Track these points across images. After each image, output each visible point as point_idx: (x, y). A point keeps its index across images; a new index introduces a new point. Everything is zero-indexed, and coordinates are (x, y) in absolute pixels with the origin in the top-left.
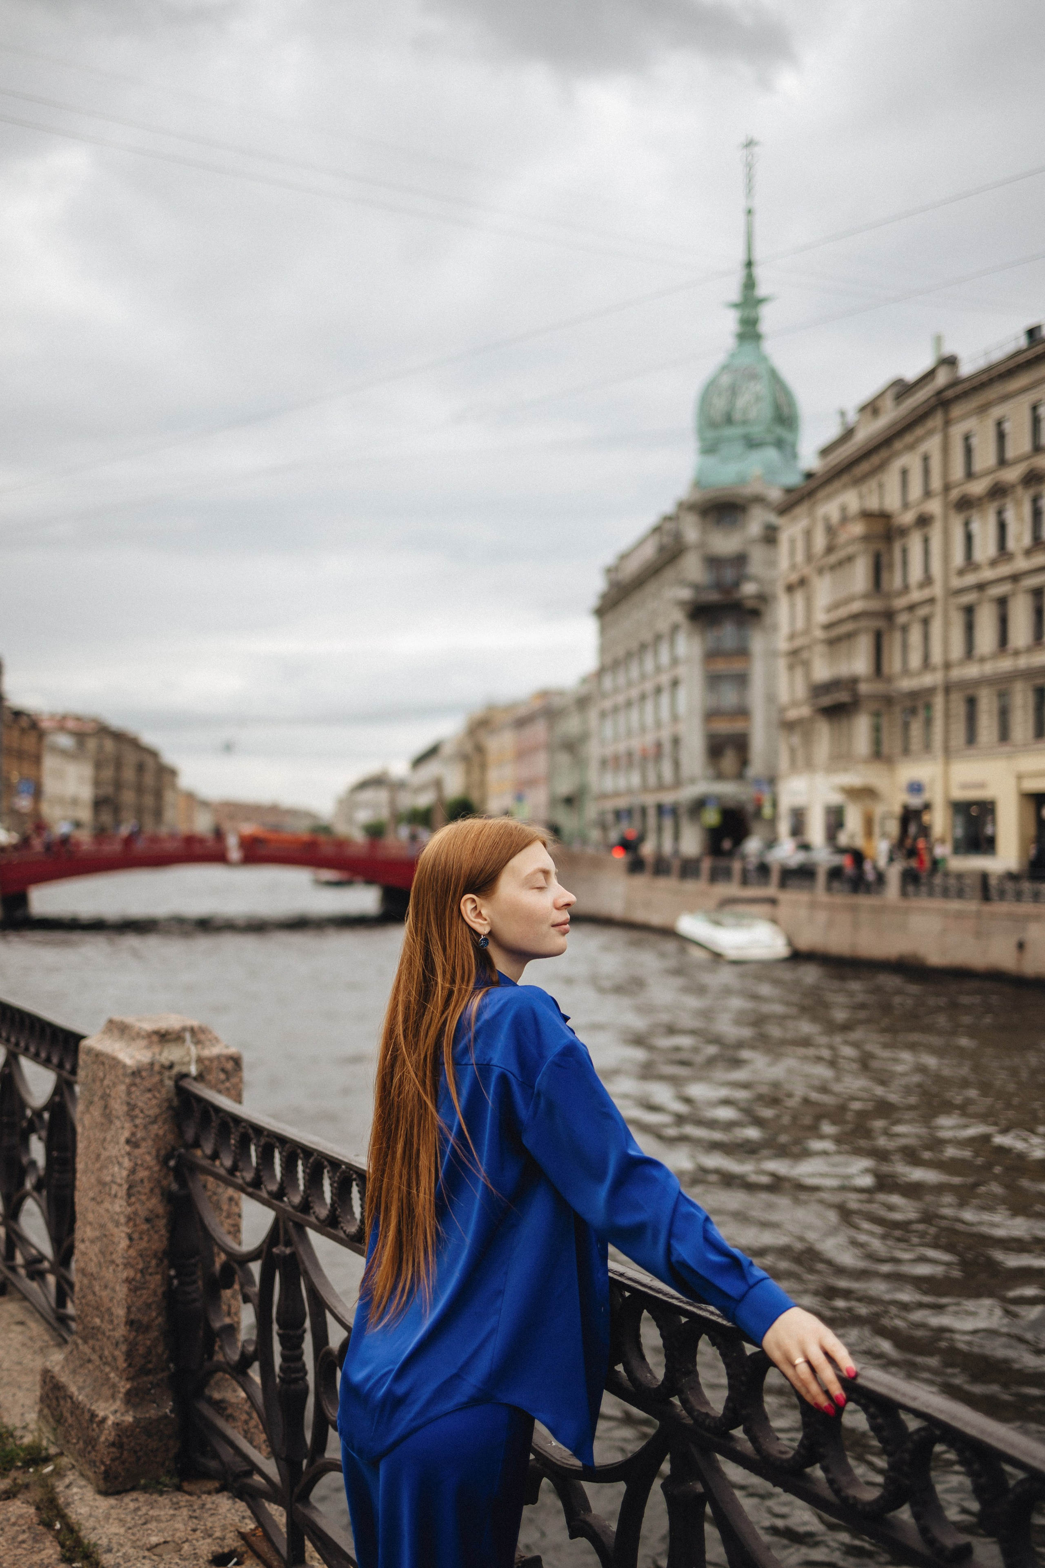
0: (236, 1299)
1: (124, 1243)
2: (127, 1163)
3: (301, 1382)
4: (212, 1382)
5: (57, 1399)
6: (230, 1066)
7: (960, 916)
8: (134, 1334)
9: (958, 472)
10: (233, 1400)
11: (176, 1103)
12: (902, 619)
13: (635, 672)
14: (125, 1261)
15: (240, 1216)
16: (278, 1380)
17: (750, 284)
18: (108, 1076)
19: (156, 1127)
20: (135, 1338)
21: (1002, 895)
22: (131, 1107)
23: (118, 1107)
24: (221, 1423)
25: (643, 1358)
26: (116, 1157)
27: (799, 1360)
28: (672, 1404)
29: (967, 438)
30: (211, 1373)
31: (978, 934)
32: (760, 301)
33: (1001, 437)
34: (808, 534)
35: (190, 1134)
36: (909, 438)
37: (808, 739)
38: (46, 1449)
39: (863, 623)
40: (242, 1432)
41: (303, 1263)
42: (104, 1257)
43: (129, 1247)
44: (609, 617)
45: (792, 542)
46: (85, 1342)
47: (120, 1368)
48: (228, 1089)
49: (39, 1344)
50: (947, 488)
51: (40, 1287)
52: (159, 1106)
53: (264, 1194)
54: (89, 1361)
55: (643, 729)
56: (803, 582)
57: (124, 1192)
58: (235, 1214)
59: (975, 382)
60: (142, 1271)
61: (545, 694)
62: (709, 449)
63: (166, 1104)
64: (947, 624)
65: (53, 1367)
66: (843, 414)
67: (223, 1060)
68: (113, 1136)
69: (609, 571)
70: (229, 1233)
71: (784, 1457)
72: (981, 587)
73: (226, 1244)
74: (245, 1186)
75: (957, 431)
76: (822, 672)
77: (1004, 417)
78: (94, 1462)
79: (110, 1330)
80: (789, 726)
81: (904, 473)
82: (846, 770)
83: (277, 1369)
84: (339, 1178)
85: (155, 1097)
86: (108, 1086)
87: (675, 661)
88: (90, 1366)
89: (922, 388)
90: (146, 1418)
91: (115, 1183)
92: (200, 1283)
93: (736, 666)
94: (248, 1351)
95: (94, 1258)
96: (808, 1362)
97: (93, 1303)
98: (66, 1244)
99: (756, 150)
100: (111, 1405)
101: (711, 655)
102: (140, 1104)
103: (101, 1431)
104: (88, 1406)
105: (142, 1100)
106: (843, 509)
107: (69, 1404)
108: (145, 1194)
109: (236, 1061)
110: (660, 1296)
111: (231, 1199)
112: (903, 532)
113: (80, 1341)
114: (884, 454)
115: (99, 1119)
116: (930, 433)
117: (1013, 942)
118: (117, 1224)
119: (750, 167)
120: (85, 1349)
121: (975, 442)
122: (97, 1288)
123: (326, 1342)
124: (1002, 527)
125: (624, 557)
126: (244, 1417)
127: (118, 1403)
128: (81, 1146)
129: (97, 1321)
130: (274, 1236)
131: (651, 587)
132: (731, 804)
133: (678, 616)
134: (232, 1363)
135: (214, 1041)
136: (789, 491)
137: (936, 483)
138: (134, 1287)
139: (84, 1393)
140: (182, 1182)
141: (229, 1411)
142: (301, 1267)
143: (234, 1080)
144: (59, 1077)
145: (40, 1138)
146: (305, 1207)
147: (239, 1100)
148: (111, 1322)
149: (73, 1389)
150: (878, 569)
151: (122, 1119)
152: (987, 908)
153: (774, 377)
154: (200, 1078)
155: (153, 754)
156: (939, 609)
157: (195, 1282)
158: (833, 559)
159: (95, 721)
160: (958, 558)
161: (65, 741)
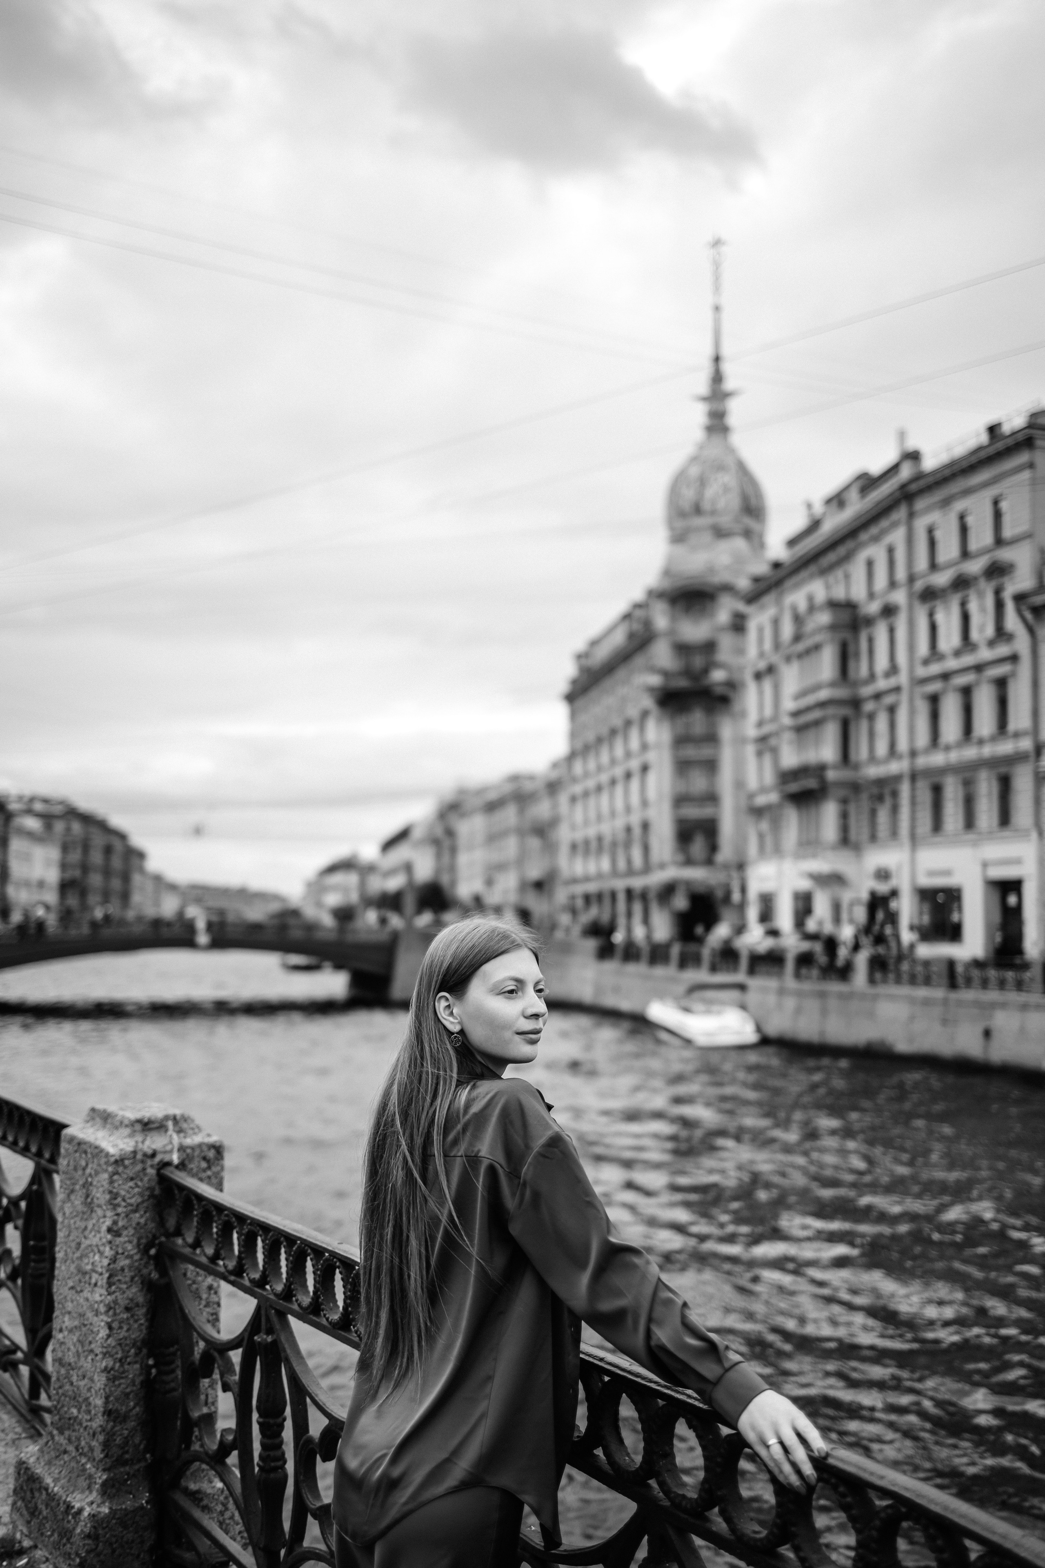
0: (215, 1389)
1: (104, 1332)
2: (108, 1251)
3: (280, 1470)
4: (188, 1473)
5: (32, 1491)
6: (211, 1154)
7: (927, 1002)
8: (111, 1424)
9: (922, 563)
10: (209, 1491)
11: (157, 1192)
12: (869, 707)
13: (605, 758)
14: (105, 1350)
15: (219, 1305)
16: (257, 1469)
17: (717, 378)
18: (90, 1166)
19: (137, 1215)
20: (113, 1427)
21: (969, 982)
22: (114, 1195)
23: (100, 1196)
24: (197, 1514)
25: (621, 1441)
26: (97, 1246)
27: (773, 1441)
28: (649, 1487)
29: (930, 531)
30: (190, 1462)
31: (945, 1022)
32: (726, 395)
33: (964, 530)
34: (776, 622)
35: (171, 1223)
36: (874, 530)
37: (776, 825)
38: (20, 1542)
39: (831, 711)
40: (218, 1524)
41: (285, 1351)
42: (83, 1346)
43: (109, 1336)
44: (580, 703)
45: (761, 630)
46: (61, 1432)
47: (97, 1459)
48: (209, 1177)
49: (11, 1436)
50: (912, 579)
51: (12, 1376)
52: (141, 1194)
53: (247, 1283)
54: (65, 1452)
55: (613, 814)
56: (771, 670)
57: (105, 1281)
58: (214, 1303)
59: (939, 476)
60: (120, 1360)
61: (515, 778)
62: (678, 538)
63: (147, 1193)
64: (912, 712)
65: (28, 1458)
66: (809, 506)
67: (205, 1148)
68: (94, 1225)
69: (579, 657)
70: (209, 1321)
71: (758, 1536)
72: (945, 676)
73: (205, 1332)
74: (227, 1274)
75: (921, 524)
76: (790, 758)
77: (966, 510)
78: (70, 1554)
79: (87, 1421)
80: (758, 812)
81: (870, 564)
82: (814, 856)
83: (256, 1459)
84: (322, 1265)
85: (137, 1186)
86: (90, 1175)
87: (644, 747)
88: (66, 1458)
89: (886, 481)
90: (121, 1509)
91: (96, 1272)
92: (179, 1373)
93: (705, 752)
94: (227, 1439)
95: (72, 1347)
96: (781, 1443)
97: (70, 1393)
98: (41, 1334)
99: (724, 249)
100: (87, 1497)
101: (680, 741)
102: (123, 1193)
103: (77, 1523)
104: (64, 1498)
105: (124, 1188)
106: (810, 599)
107: (44, 1496)
108: (126, 1283)
109: (218, 1150)
110: (639, 1380)
111: (210, 1288)
112: (869, 622)
113: (55, 1432)
114: (850, 544)
115: (80, 1208)
116: (895, 525)
117: (979, 1030)
118: (97, 1313)
119: (717, 266)
120: (60, 1439)
121: (938, 534)
122: (74, 1378)
123: (307, 1430)
124: (966, 618)
125: (594, 643)
126: (219, 1508)
127: (95, 1494)
128: (61, 1235)
129: (75, 1411)
130: (255, 1324)
131: (621, 673)
132: (701, 890)
133: (648, 702)
134: (210, 1452)
135: (196, 1130)
136: (756, 580)
137: (901, 574)
138: (113, 1376)
139: (59, 1484)
140: (163, 1271)
141: (205, 1502)
142: (283, 1355)
143: (215, 1169)
144: (38, 1166)
145: (16, 1228)
146: (288, 1294)
147: (220, 1187)
148: (89, 1412)
149: (49, 1480)
150: (845, 658)
151: (104, 1207)
152: (954, 996)
153: (742, 469)
154: (182, 1166)
155: (122, 836)
156: (904, 697)
157: (173, 1371)
158: (801, 647)
159: (61, 803)
160: (923, 648)
161: (32, 823)
